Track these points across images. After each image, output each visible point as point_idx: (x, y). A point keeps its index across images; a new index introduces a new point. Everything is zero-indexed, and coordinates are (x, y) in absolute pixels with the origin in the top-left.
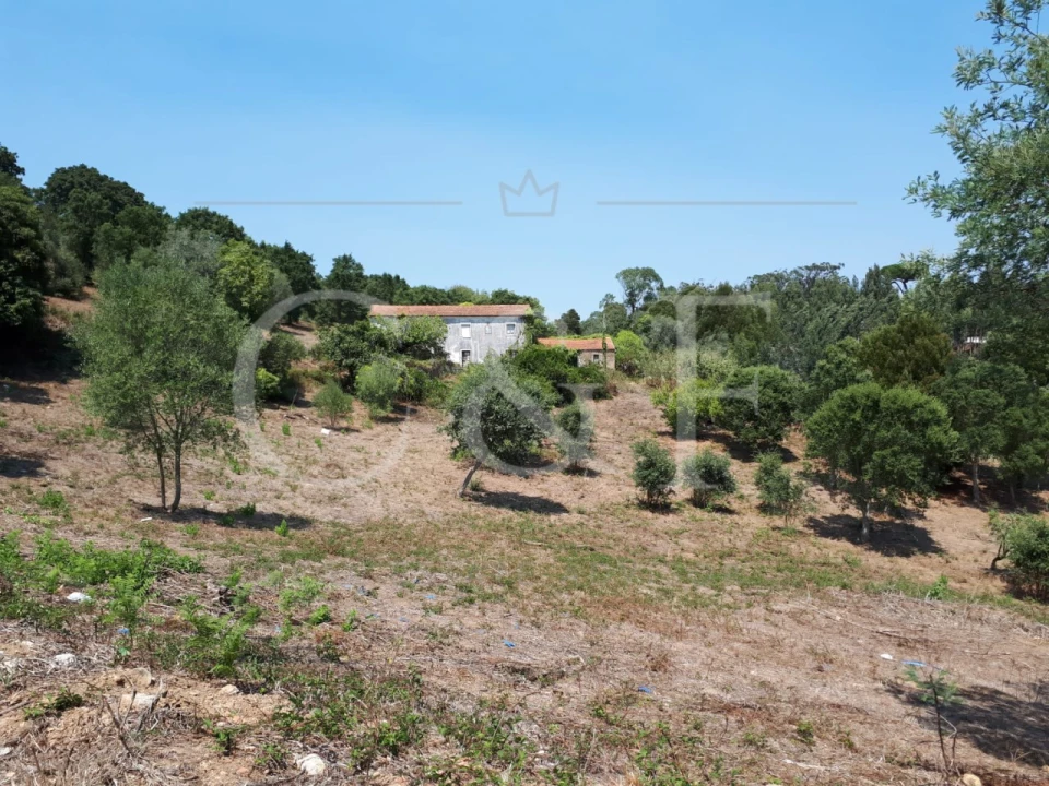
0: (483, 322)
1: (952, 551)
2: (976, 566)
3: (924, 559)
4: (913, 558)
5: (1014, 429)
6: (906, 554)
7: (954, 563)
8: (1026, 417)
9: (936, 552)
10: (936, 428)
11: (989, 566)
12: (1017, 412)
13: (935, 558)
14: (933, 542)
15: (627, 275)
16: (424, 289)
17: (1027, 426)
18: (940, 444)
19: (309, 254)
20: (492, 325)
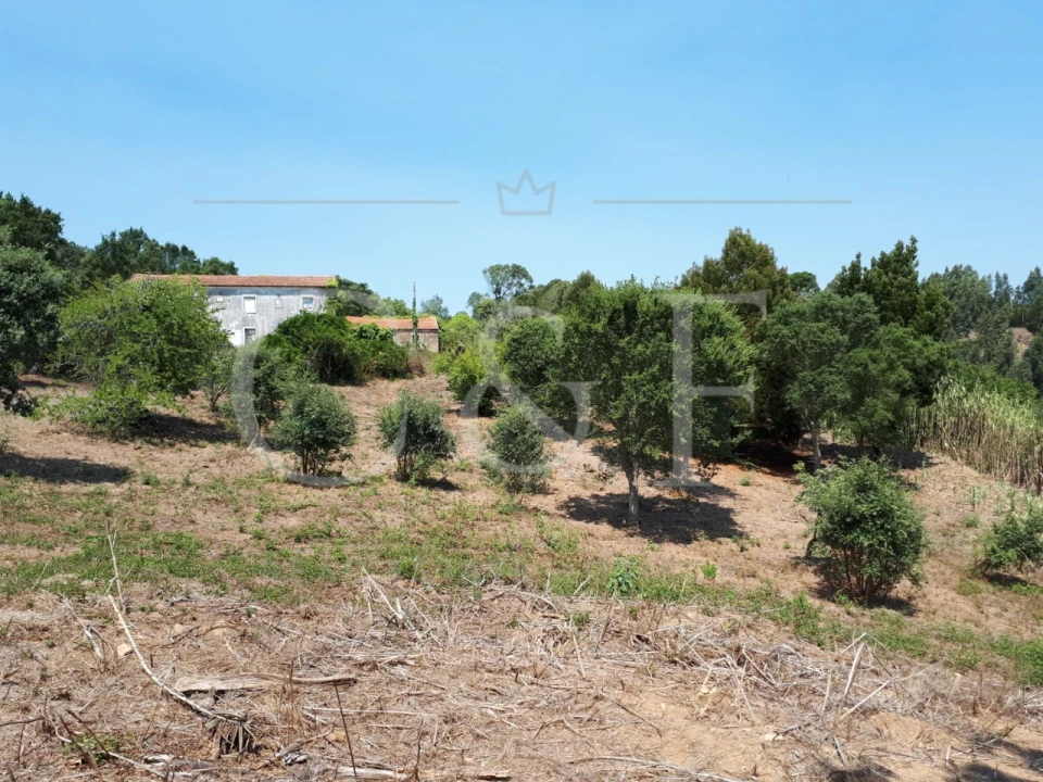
0: (272, 293)
1: (755, 536)
2: (784, 554)
3: (711, 547)
4: (695, 544)
5: (857, 375)
6: (686, 539)
7: (753, 551)
8: (874, 361)
9: (730, 537)
10: (717, 340)
11: (802, 554)
12: (862, 354)
13: (728, 544)
14: (735, 524)
15: (495, 272)
16: (214, 262)
17: (875, 372)
18: (721, 363)
19: (55, 211)
20: (284, 297)
